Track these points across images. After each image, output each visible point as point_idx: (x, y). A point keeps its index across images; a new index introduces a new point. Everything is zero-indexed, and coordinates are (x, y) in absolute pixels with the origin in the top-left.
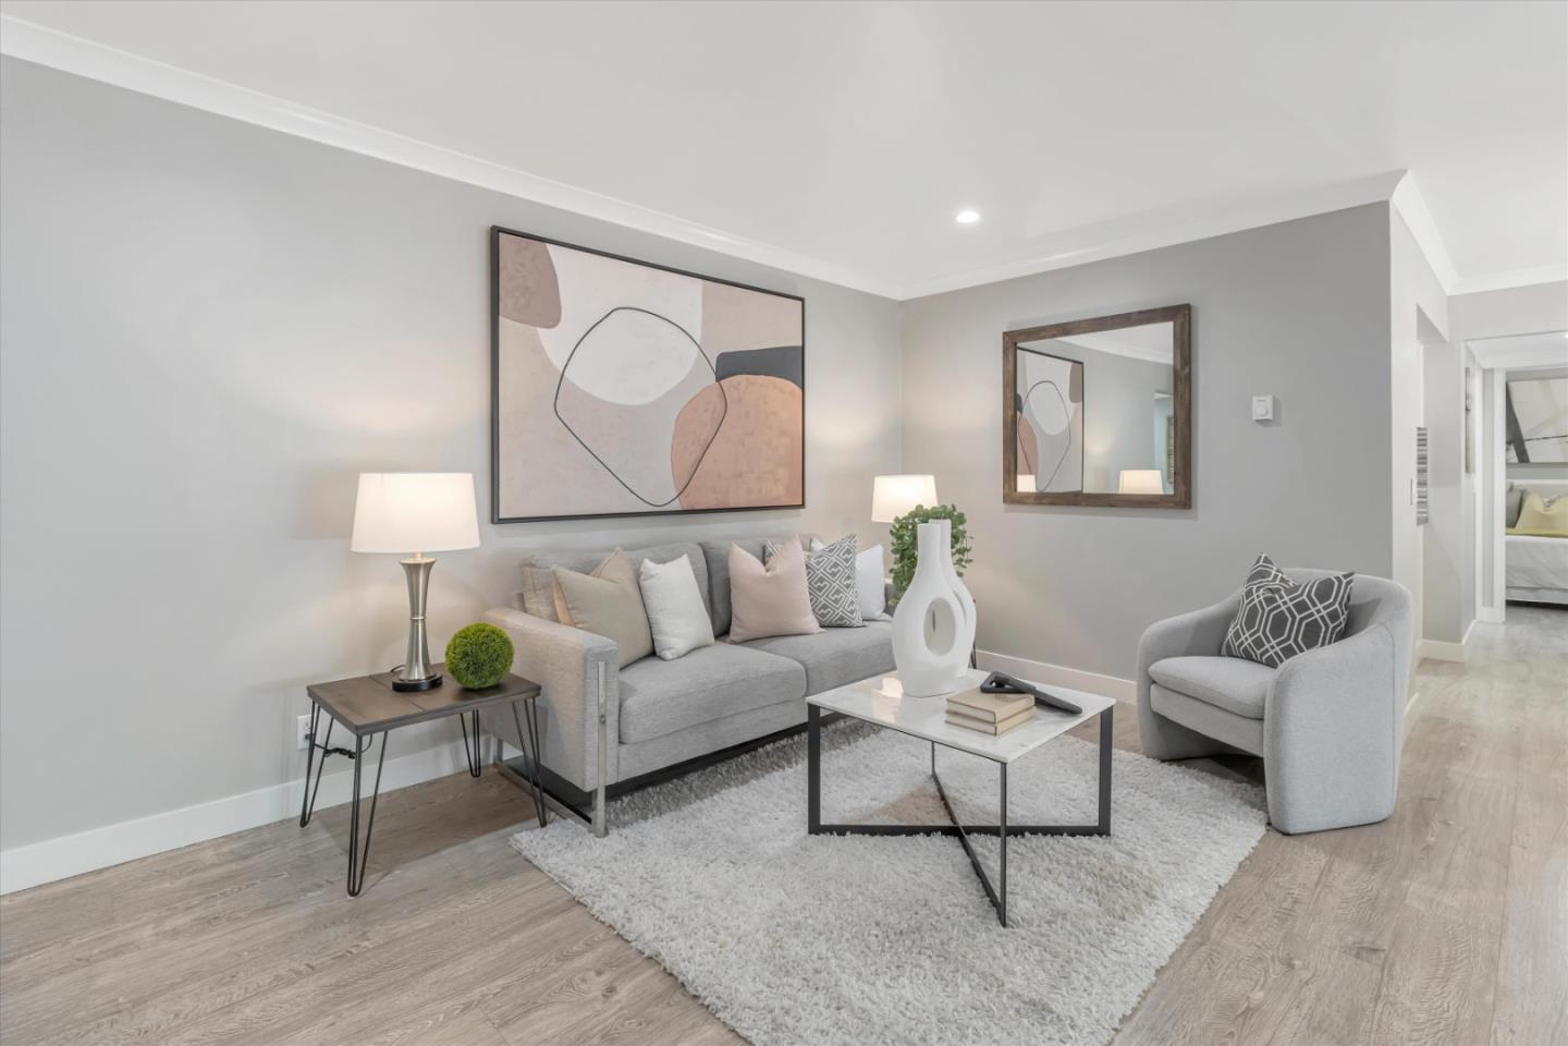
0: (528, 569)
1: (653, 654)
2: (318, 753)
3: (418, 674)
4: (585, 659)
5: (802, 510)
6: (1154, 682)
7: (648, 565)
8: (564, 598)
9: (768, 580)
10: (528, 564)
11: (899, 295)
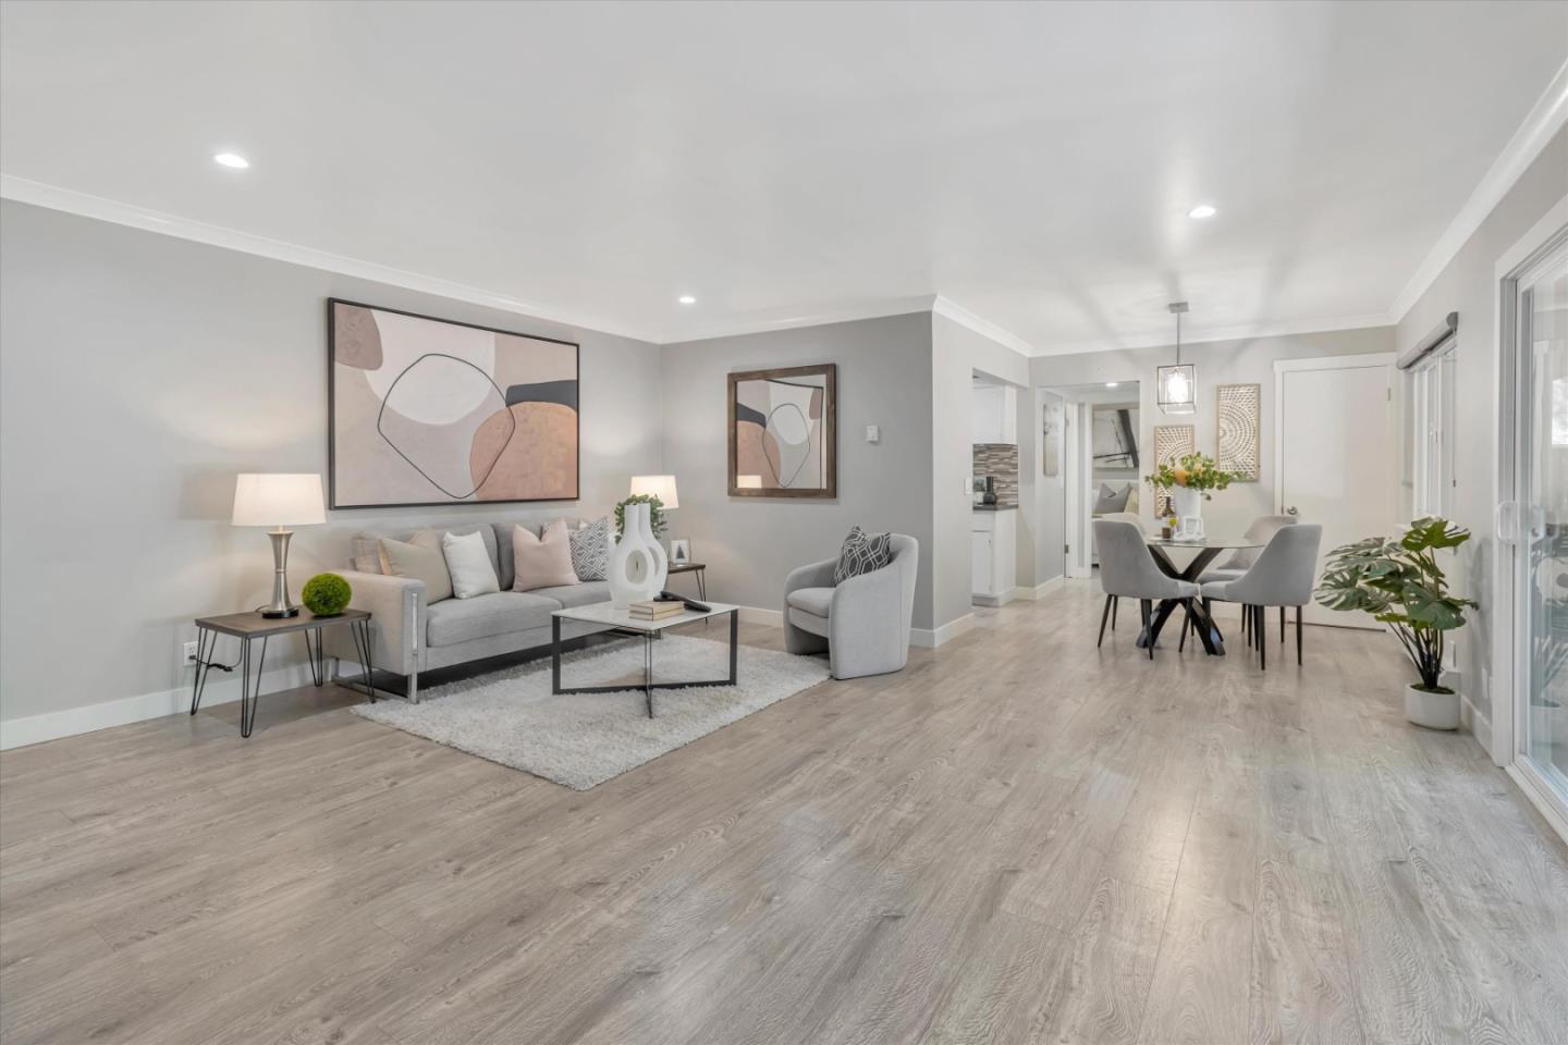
0: (360, 541)
1: (453, 596)
2: (203, 667)
3: (281, 607)
4: (403, 592)
5: (577, 502)
6: (791, 606)
7: (449, 536)
8: (387, 557)
9: (538, 548)
10: (359, 537)
11: (659, 340)
